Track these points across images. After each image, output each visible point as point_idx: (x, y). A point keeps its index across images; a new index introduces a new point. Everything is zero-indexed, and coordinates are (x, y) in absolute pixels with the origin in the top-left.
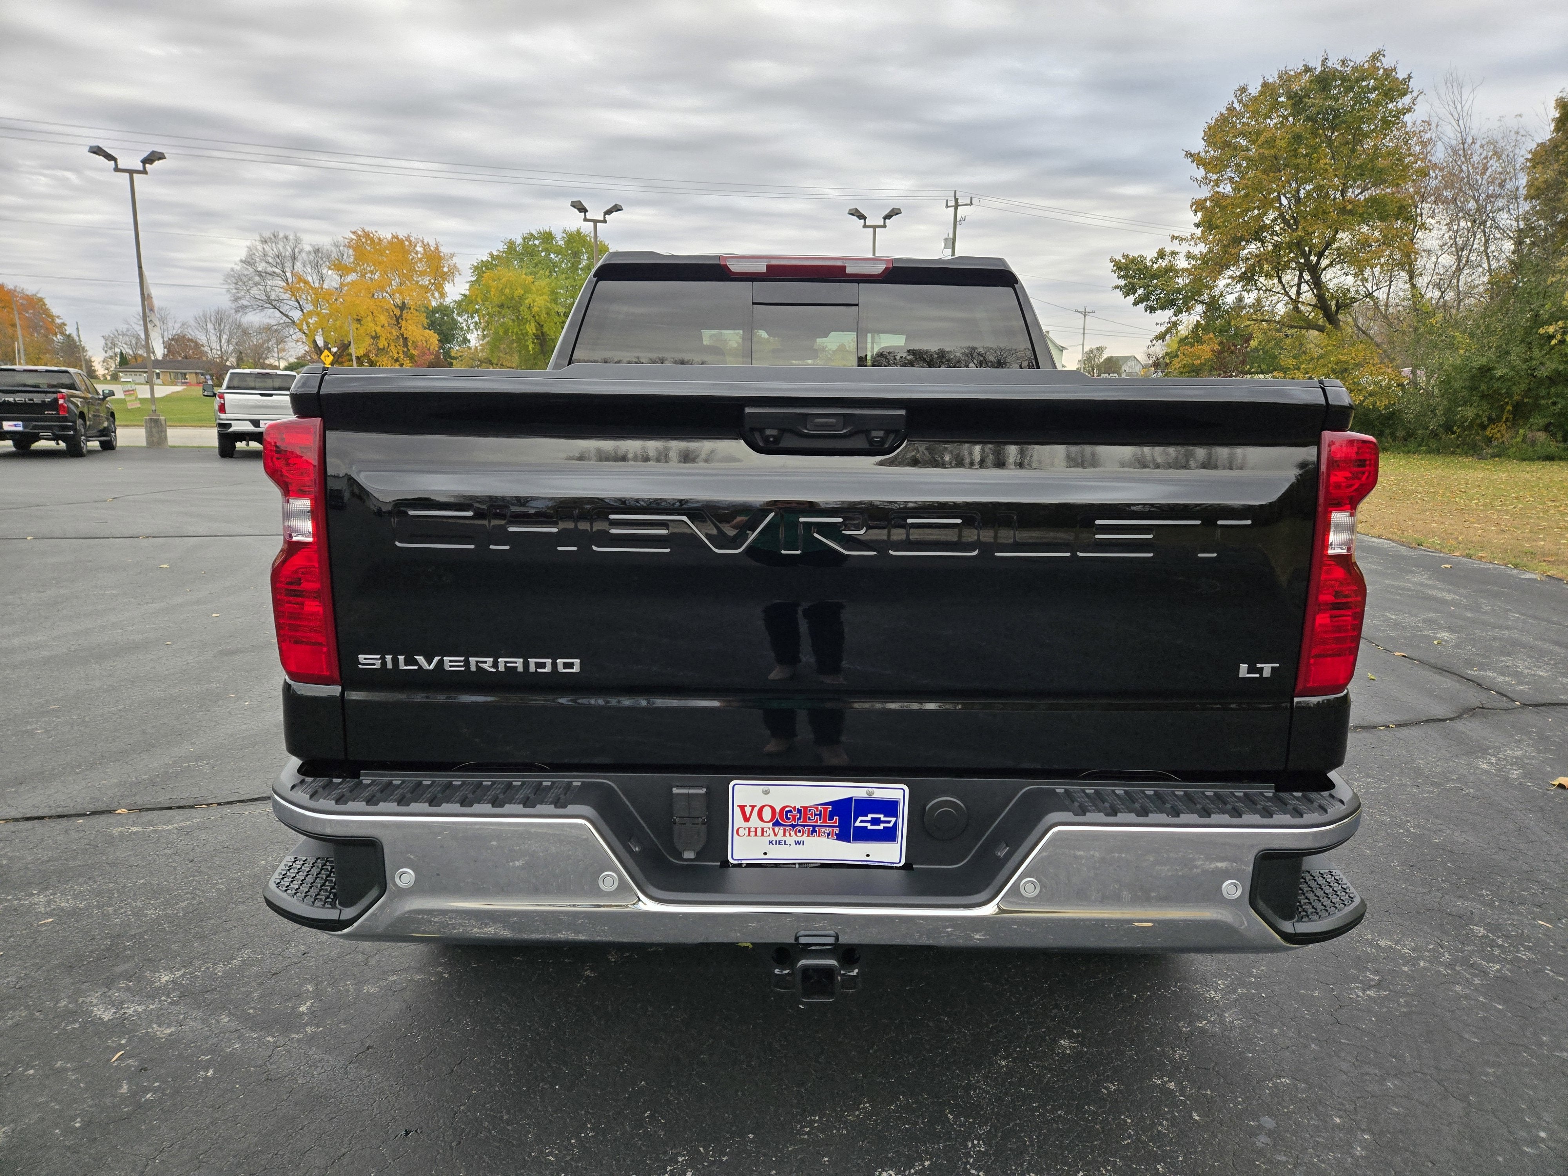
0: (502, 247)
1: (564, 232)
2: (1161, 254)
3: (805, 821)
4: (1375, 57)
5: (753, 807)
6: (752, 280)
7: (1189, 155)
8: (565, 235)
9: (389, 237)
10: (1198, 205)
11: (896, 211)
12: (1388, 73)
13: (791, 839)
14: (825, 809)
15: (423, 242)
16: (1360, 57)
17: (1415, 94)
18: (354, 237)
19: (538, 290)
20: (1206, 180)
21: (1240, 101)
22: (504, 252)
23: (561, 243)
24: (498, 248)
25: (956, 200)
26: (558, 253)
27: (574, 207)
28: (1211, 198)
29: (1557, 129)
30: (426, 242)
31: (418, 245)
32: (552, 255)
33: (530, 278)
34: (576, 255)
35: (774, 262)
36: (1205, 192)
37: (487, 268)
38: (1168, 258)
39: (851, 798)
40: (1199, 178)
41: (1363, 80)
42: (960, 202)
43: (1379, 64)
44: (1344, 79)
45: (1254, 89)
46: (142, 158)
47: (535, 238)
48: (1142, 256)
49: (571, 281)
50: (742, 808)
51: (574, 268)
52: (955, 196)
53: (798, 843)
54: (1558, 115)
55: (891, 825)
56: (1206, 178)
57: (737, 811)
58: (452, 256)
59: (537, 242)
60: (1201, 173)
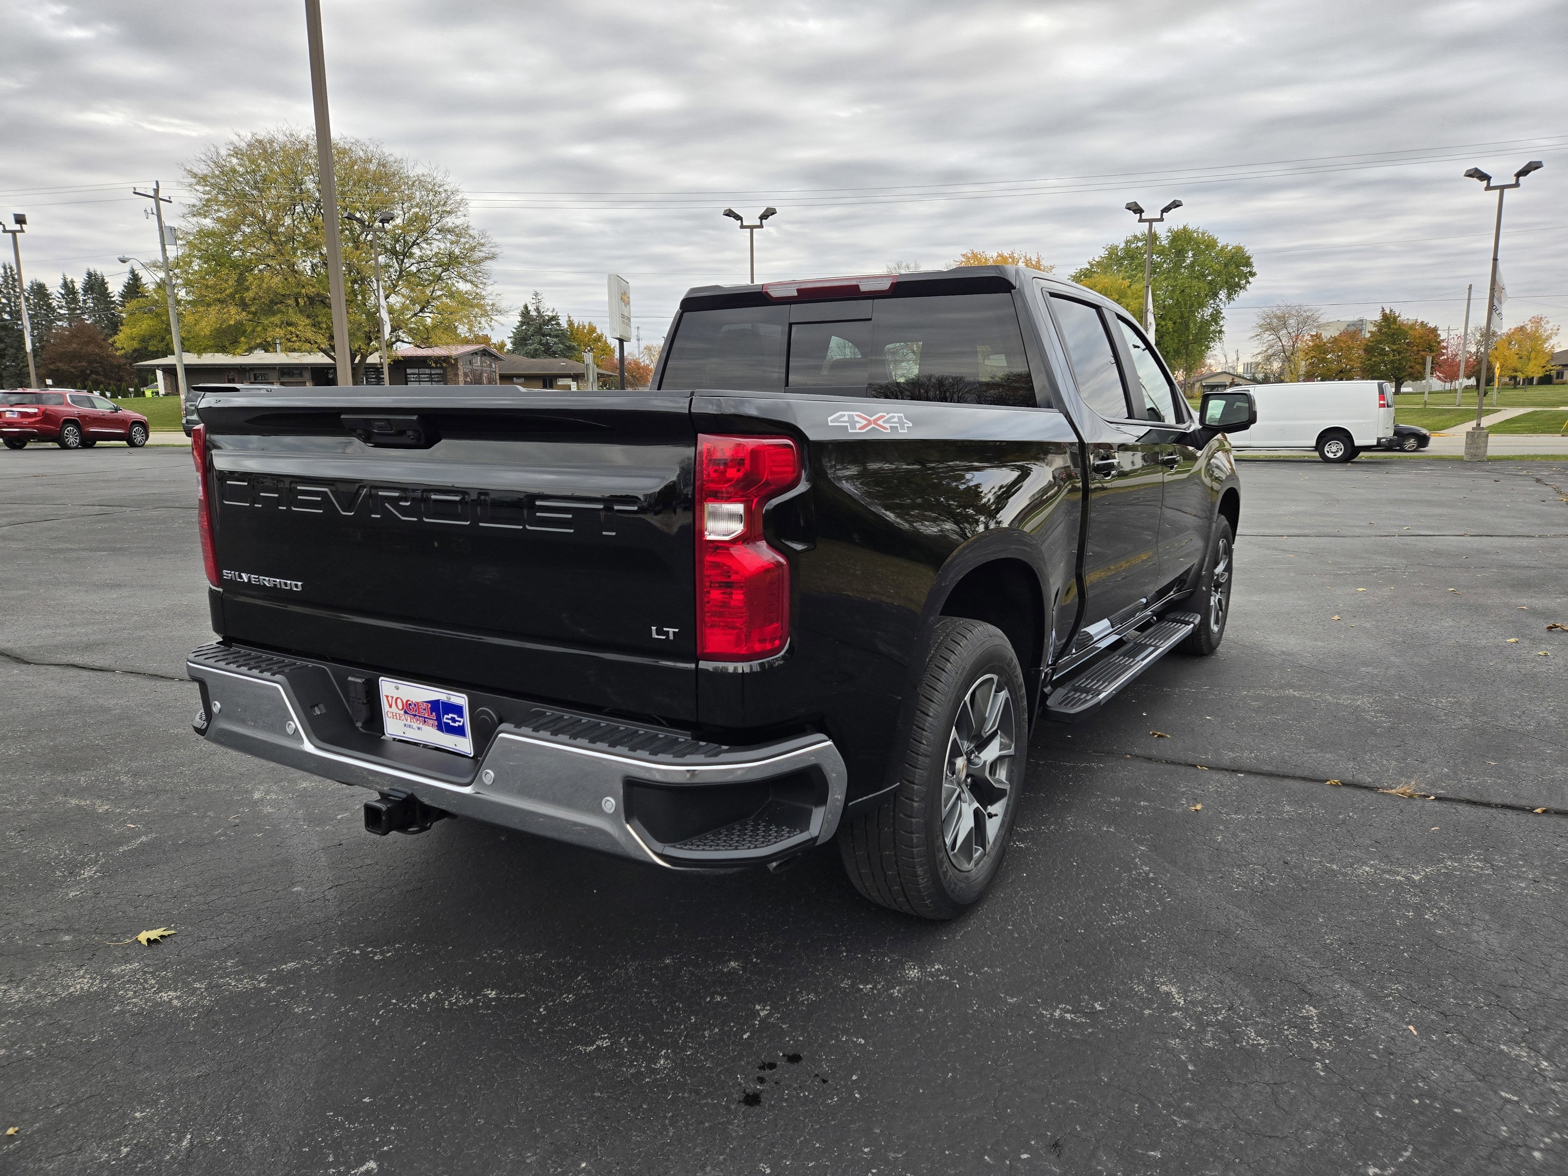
0: (1103, 253)
1: (1170, 230)
3: (419, 713)
5: (393, 697)
8: (1169, 234)
9: (995, 255)
13: (415, 725)
14: (428, 706)
15: (1025, 257)
18: (963, 260)
19: (1133, 294)
22: (1105, 257)
23: (1165, 243)
24: (1099, 254)
26: (1161, 253)
27: (1129, 209)
30: (1028, 257)
31: (1020, 261)
32: (1154, 257)
33: (1127, 282)
34: (1180, 253)
35: (803, 286)
37: (1085, 277)
39: (439, 700)
46: (759, 215)
47: (1139, 240)
49: (1171, 281)
50: (387, 697)
51: (1177, 266)
53: (419, 728)
55: (461, 724)
57: (385, 698)
58: (1052, 267)
59: (1140, 244)
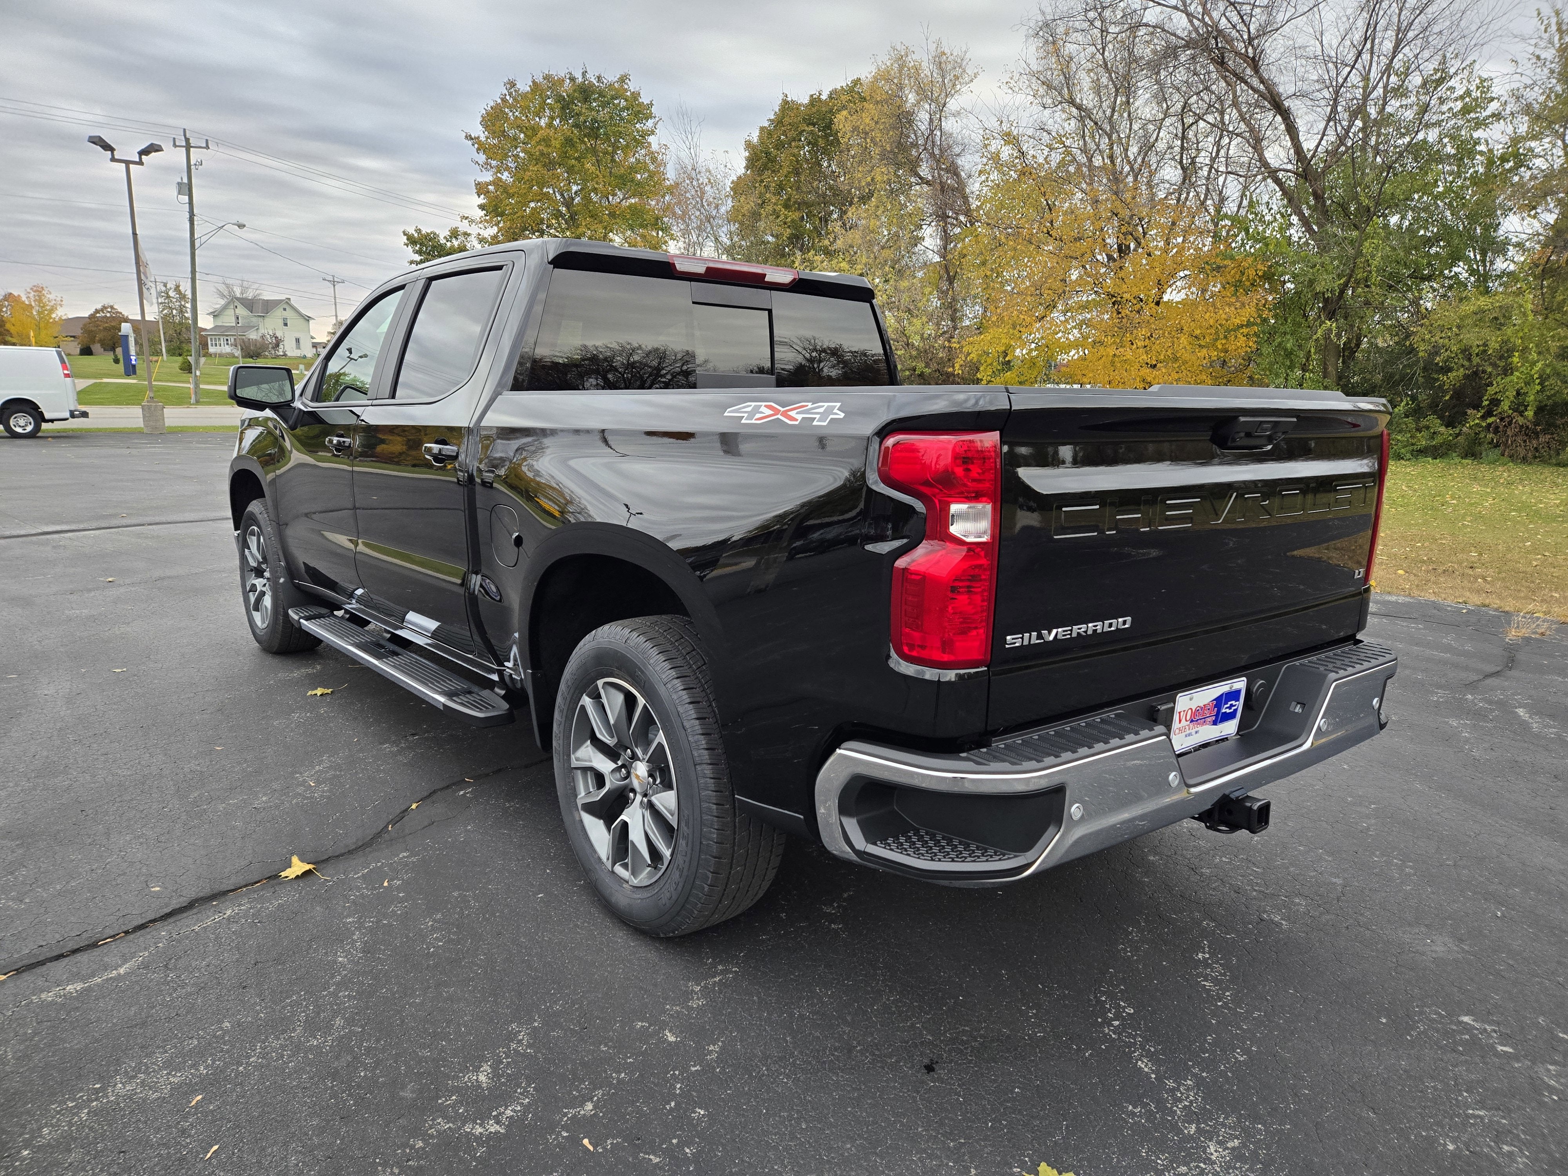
2: (454, 234)
4: (623, 79)
6: (690, 280)
7: (469, 137)
10: (481, 189)
11: (156, 148)
12: (636, 96)
16: (611, 77)
17: (657, 119)
20: (486, 166)
21: (510, 94)
25: (187, 140)
28: (492, 183)
29: (747, 168)
35: (712, 265)
36: (487, 177)
38: (461, 238)
40: (481, 163)
41: (616, 98)
42: (193, 142)
43: (626, 86)
44: (601, 94)
45: (524, 86)
48: (435, 234)
52: (185, 135)
54: (747, 154)
56: (486, 164)
57: (1178, 715)
60: (482, 158)
